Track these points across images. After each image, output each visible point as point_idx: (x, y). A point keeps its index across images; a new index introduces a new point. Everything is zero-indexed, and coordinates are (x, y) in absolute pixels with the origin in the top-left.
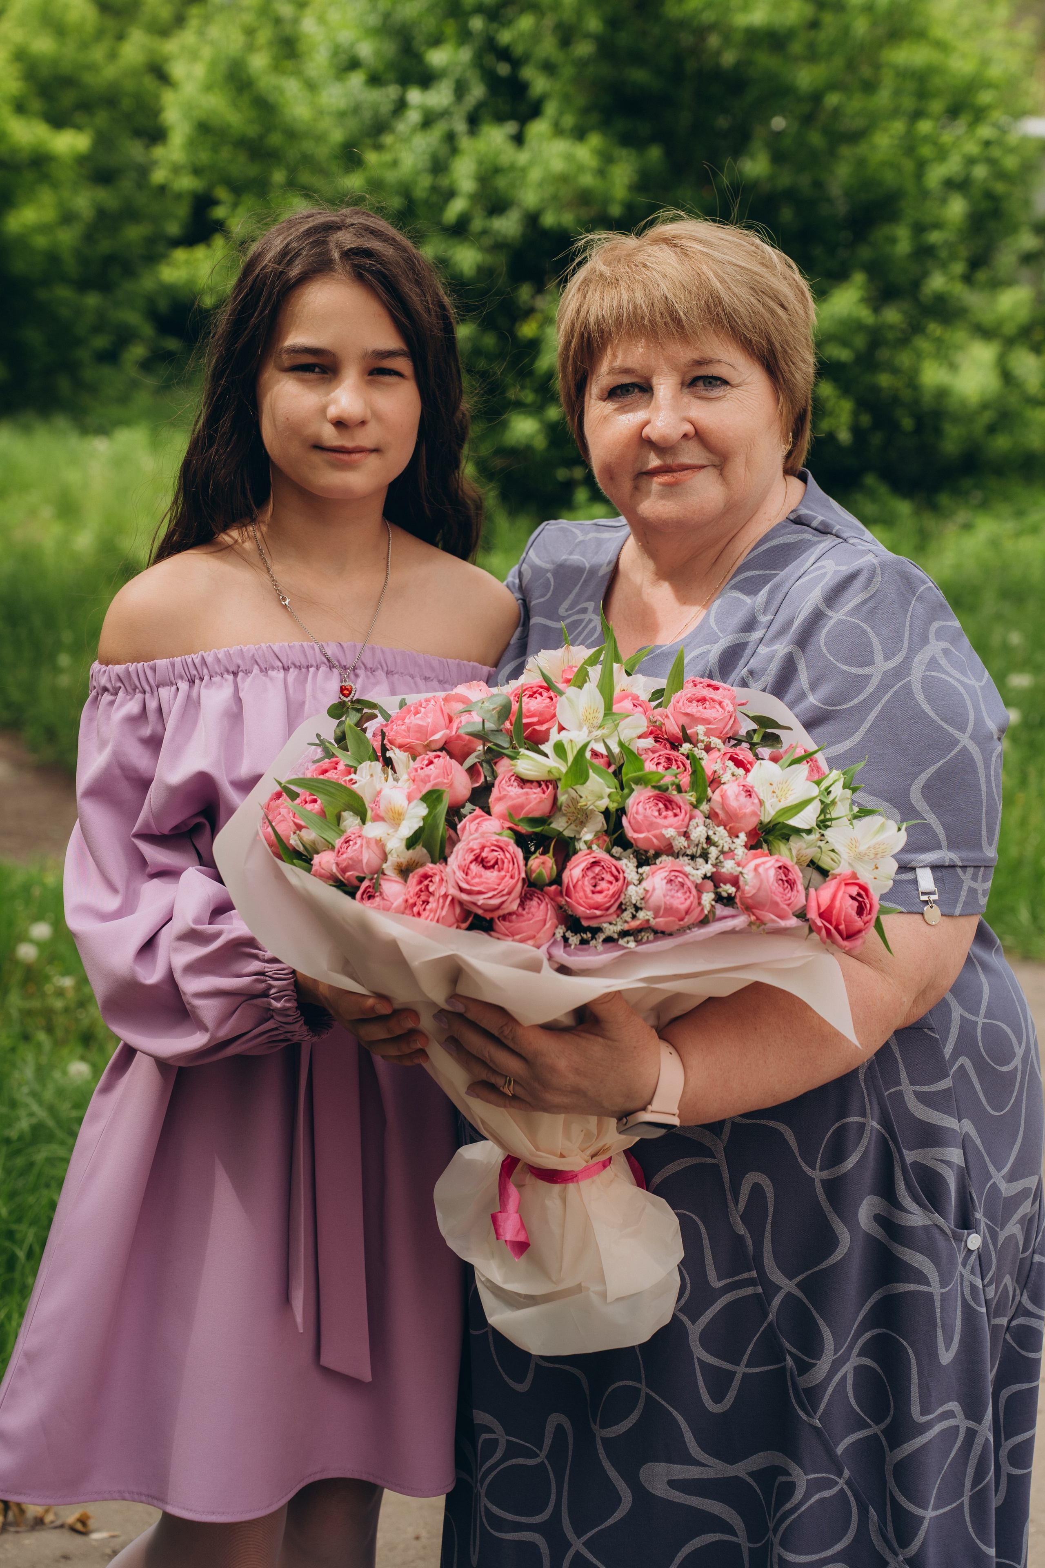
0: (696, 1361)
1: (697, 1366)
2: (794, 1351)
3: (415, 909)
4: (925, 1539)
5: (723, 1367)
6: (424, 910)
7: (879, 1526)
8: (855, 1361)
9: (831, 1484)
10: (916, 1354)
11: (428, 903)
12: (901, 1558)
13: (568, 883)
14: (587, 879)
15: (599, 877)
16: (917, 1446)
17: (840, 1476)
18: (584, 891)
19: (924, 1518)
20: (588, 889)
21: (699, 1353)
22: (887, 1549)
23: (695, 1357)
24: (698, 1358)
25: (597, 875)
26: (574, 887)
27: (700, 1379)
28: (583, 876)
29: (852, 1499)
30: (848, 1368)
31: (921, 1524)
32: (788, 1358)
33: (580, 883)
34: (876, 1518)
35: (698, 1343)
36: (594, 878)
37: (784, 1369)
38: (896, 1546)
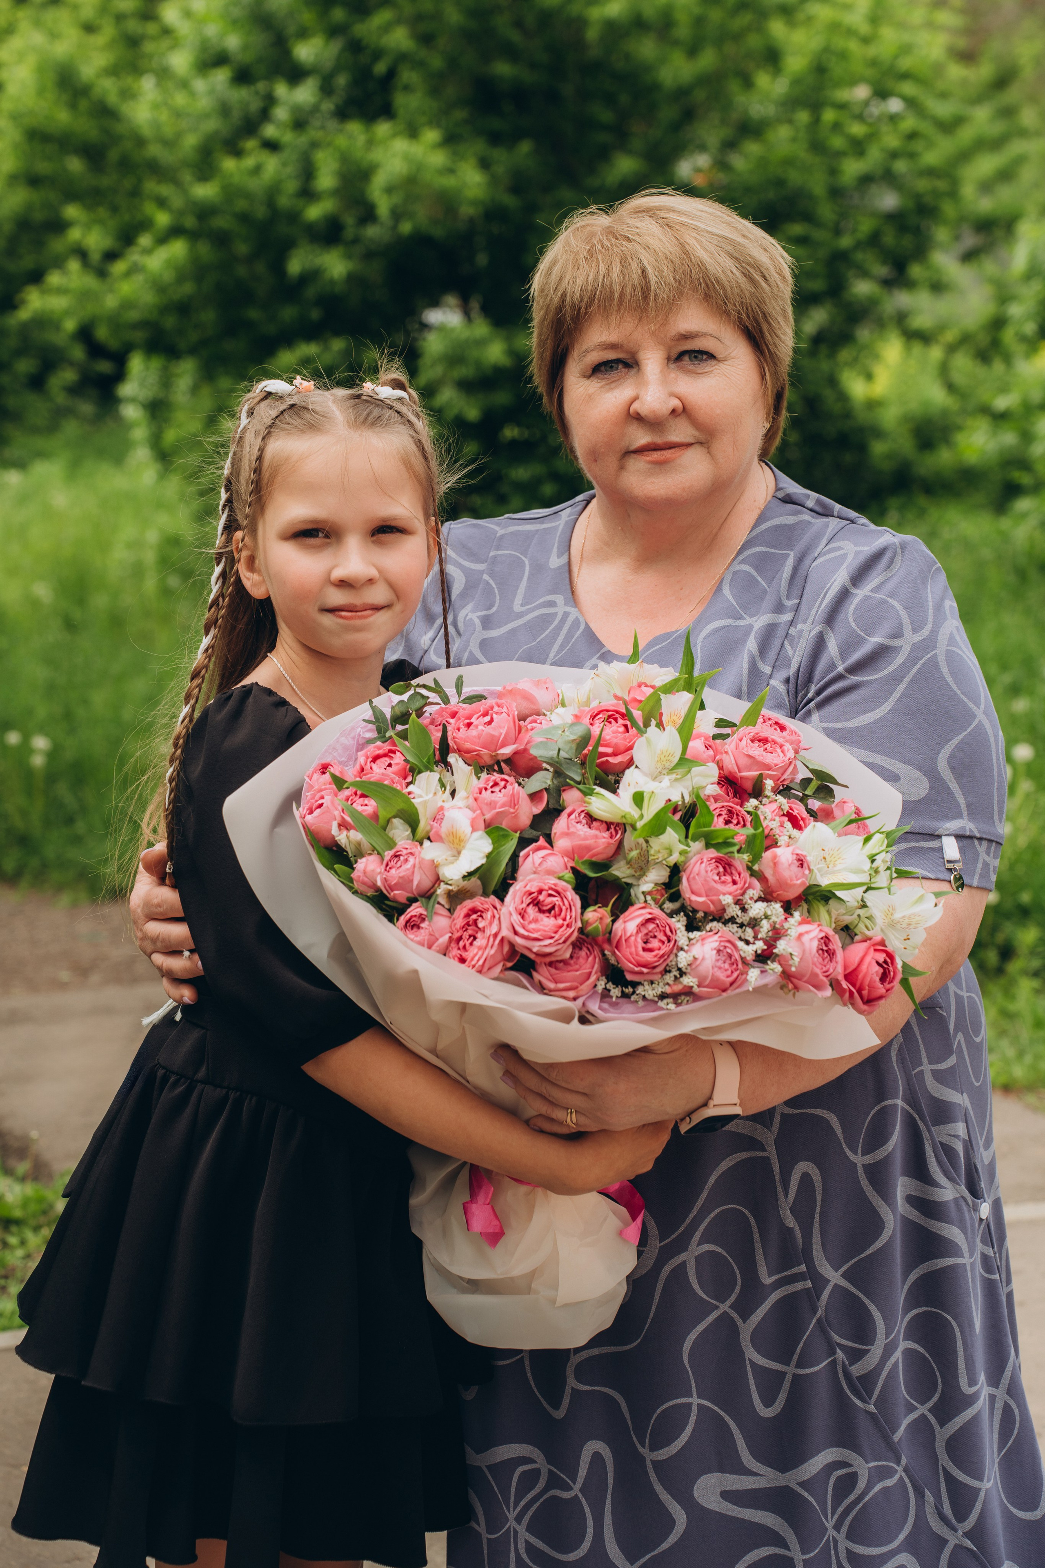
0: (747, 1362)
1: (749, 1368)
2: (843, 1342)
3: (461, 944)
4: (982, 1510)
5: (774, 1368)
6: (471, 944)
7: (936, 1506)
8: (903, 1345)
9: (890, 1472)
10: (960, 1326)
11: (475, 938)
12: (960, 1532)
13: (621, 937)
14: (640, 935)
15: (651, 934)
16: (968, 1418)
17: (898, 1463)
18: (636, 947)
19: (980, 1489)
20: (640, 944)
21: (752, 1354)
22: (945, 1527)
23: (747, 1358)
24: (750, 1359)
25: (650, 932)
26: (626, 940)
27: (752, 1382)
28: (637, 932)
29: (909, 1485)
30: (898, 1355)
31: (978, 1495)
32: (838, 1350)
33: (633, 938)
34: (932, 1499)
35: (749, 1343)
36: (647, 934)
37: (834, 1362)
38: (953, 1521)
